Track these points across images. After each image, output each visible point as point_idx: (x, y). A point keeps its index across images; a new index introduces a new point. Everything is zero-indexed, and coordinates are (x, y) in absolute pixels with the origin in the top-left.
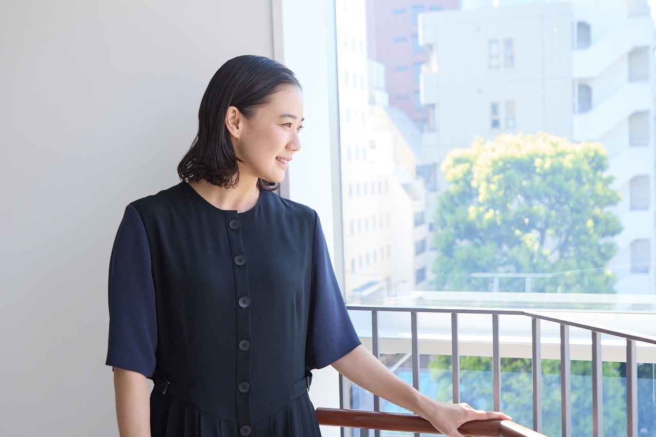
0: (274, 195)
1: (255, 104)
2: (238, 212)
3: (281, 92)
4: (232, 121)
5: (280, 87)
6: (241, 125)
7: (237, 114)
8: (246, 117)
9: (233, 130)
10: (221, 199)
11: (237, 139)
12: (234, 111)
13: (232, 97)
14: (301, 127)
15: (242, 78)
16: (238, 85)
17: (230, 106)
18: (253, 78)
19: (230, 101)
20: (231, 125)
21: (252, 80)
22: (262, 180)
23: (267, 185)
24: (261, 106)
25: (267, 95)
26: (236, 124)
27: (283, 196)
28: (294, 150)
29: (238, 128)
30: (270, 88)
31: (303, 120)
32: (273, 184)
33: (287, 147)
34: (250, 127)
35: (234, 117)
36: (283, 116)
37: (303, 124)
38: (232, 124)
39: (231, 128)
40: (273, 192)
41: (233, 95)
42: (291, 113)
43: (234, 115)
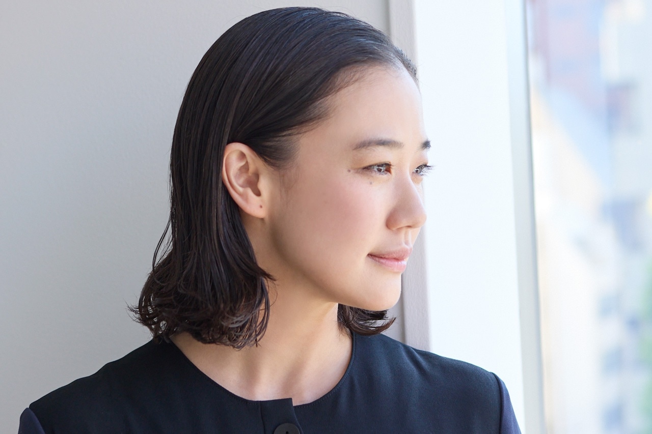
0: (387, 341)
1: (289, 127)
2: (295, 403)
3: (351, 88)
4: (242, 180)
5: (343, 76)
6: (264, 184)
7: (249, 160)
8: (272, 164)
9: (246, 199)
10: (251, 373)
11: (262, 219)
12: (242, 156)
13: (230, 120)
14: (426, 166)
15: (251, 70)
16: (241, 89)
17: (229, 142)
18: (278, 64)
19: (228, 130)
20: (241, 189)
21: (276, 68)
22: (348, 310)
23: (366, 320)
24: (304, 129)
25: (316, 99)
26: (253, 184)
27: (413, 342)
28: (409, 227)
29: (258, 194)
30: (321, 83)
31: (426, 145)
32: (380, 315)
33: (390, 222)
34: (286, 186)
35: (245, 168)
36: (365, 145)
37: (430, 156)
38: (242, 186)
39: (240, 195)
40: (384, 333)
41: (232, 113)
42: (385, 136)
43: (243, 163)
